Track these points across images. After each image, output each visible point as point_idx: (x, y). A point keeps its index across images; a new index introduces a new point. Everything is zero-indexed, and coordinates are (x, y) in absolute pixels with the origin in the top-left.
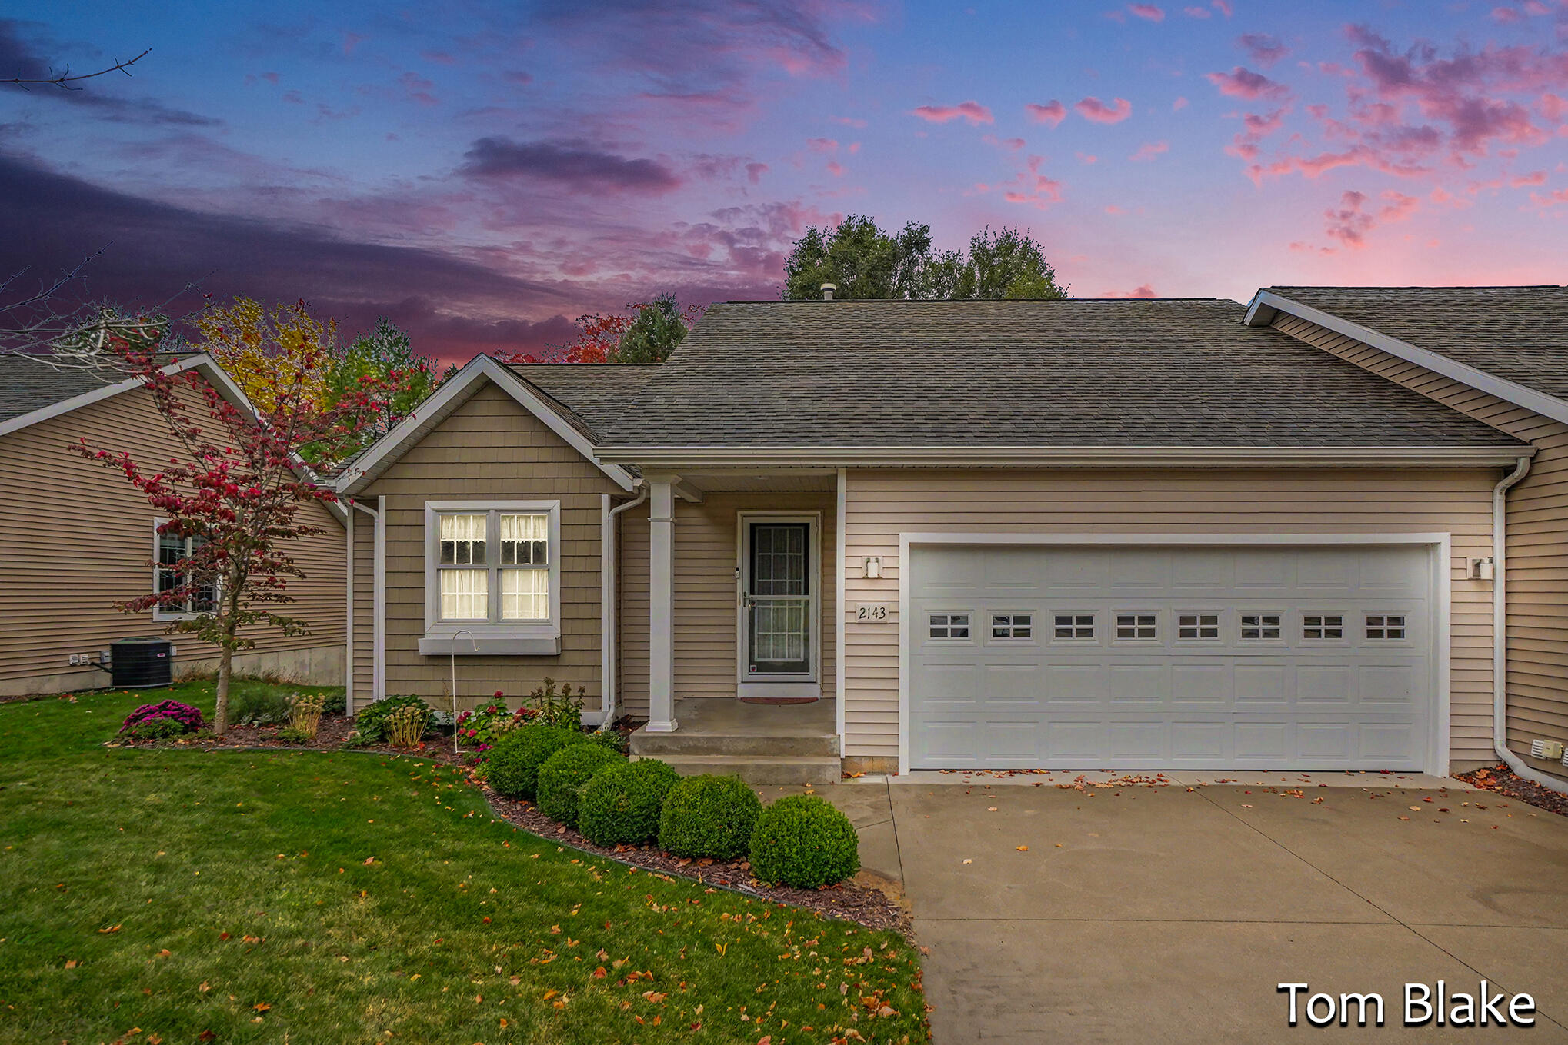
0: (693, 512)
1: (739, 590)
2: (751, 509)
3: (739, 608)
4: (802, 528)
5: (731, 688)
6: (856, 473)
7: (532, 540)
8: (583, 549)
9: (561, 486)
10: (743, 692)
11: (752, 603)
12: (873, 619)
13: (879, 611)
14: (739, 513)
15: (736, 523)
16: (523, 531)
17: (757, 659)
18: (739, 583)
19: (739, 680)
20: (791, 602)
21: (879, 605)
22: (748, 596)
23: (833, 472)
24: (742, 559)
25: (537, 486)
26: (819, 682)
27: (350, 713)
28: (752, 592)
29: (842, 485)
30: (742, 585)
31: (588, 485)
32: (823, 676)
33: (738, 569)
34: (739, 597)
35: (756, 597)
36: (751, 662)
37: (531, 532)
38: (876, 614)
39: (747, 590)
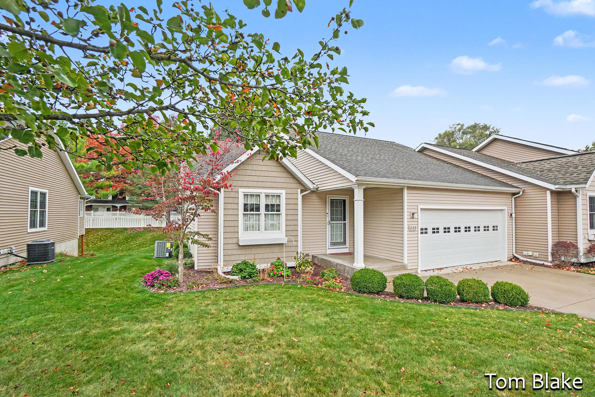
1: (327, 220)
2: (330, 195)
3: (327, 226)
4: (342, 201)
6: (409, 188)
7: (276, 204)
8: (292, 207)
9: (285, 185)
10: (329, 252)
12: (413, 230)
14: (327, 196)
15: (326, 199)
16: (273, 201)
18: (327, 218)
19: (328, 248)
20: (336, 224)
21: (414, 226)
23: (403, 187)
24: (328, 211)
25: (277, 185)
26: (348, 247)
27: (196, 268)
29: (406, 192)
31: (294, 186)
33: (327, 214)
34: (327, 222)
35: (332, 222)
36: (331, 243)
37: (275, 201)
38: (414, 228)
39: (330, 220)
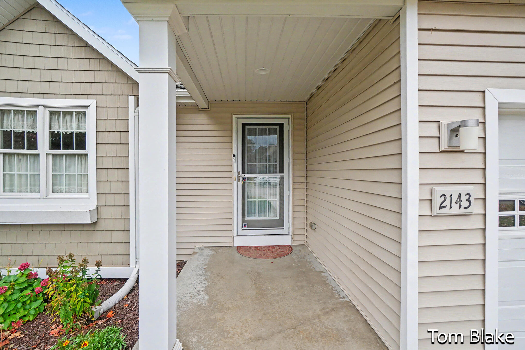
0: (203, 116)
1: (235, 170)
2: (243, 113)
3: (235, 183)
4: (278, 127)
5: (229, 240)
7: (75, 131)
8: (114, 138)
9: (96, 89)
10: (238, 242)
11: (244, 179)
12: (456, 209)
13: (464, 198)
14: (235, 116)
15: (232, 122)
16: (69, 124)
17: (247, 218)
18: (235, 165)
19: (235, 234)
21: (464, 190)
22: (241, 174)
24: (237, 149)
25: (78, 89)
26: (291, 233)
28: (244, 172)
30: (237, 166)
31: (119, 89)
32: (293, 230)
33: (234, 156)
34: (235, 174)
35: (247, 175)
36: (243, 221)
37: (75, 125)
38: (459, 202)
39: (240, 170)
